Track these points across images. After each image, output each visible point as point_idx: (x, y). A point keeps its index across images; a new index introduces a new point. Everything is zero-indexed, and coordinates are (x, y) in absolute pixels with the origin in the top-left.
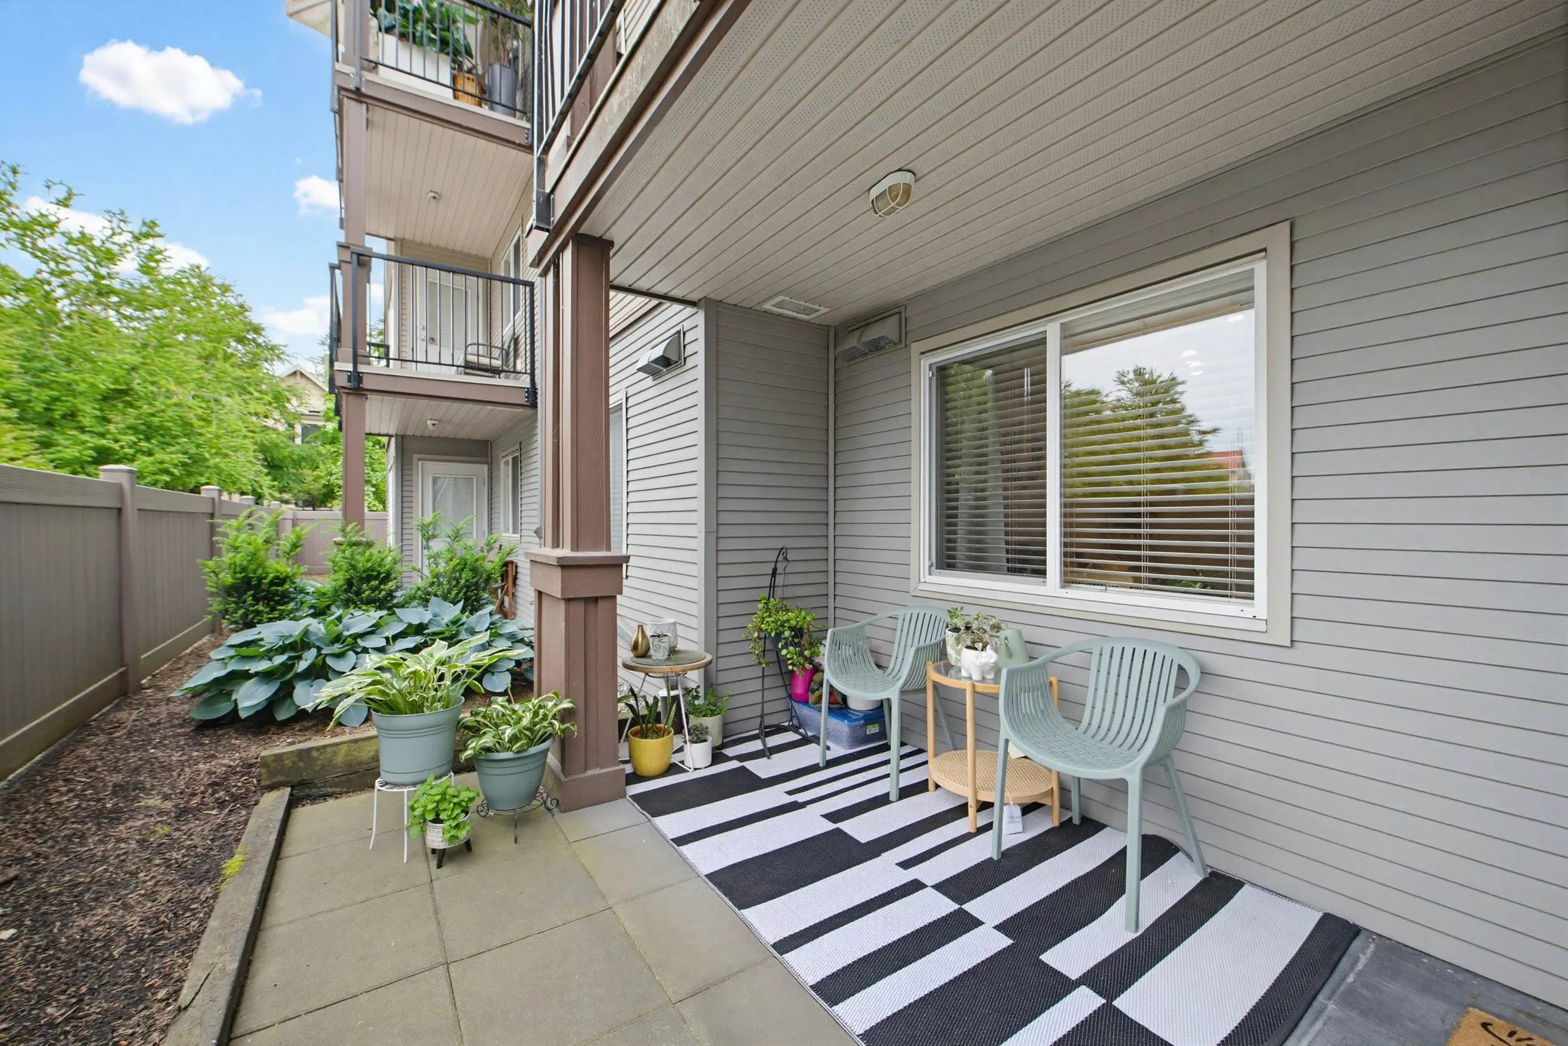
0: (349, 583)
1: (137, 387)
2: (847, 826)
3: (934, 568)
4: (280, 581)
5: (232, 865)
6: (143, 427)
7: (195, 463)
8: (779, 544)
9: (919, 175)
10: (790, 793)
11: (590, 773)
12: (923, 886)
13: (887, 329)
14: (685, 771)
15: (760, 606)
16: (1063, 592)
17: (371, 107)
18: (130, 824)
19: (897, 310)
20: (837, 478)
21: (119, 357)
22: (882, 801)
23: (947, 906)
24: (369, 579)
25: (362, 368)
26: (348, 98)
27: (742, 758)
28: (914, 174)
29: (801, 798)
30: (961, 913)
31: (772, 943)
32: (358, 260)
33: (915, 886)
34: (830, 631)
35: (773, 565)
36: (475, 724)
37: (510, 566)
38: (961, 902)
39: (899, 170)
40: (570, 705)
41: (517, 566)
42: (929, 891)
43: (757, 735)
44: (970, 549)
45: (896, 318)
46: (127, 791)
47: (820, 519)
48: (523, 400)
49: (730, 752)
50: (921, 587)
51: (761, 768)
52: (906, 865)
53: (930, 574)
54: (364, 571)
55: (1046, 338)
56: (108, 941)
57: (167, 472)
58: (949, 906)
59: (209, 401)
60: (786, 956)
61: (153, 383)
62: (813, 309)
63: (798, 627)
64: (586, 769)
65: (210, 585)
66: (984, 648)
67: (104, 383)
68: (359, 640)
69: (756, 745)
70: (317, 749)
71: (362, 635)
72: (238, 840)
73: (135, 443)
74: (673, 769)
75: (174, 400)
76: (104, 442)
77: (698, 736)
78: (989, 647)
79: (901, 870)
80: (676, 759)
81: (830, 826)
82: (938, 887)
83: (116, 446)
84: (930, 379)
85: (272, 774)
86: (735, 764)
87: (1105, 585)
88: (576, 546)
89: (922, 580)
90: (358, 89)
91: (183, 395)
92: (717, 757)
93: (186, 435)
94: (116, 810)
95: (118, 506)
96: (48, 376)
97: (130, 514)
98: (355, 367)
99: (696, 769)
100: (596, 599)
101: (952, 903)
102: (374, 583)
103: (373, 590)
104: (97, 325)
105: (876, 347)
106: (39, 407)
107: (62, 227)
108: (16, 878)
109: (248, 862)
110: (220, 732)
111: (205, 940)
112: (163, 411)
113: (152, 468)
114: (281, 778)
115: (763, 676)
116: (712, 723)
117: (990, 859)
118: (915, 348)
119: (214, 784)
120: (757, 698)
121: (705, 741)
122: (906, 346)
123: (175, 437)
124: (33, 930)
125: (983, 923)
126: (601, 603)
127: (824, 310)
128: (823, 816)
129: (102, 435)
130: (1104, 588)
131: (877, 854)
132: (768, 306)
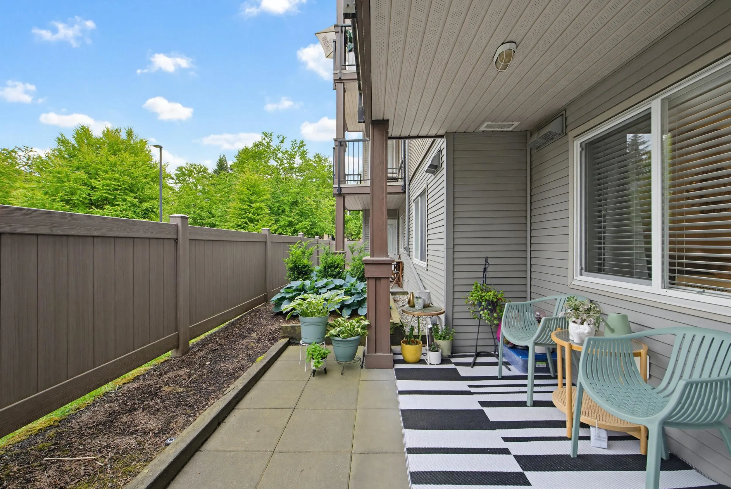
0: (325, 268)
1: (299, 200)
2: (486, 410)
3: (583, 271)
4: (305, 266)
5: (260, 358)
6: (300, 213)
7: (313, 224)
8: (484, 255)
9: (517, 43)
10: (470, 386)
11: (377, 354)
12: (509, 453)
13: (554, 127)
14: (426, 364)
15: (474, 287)
16: (663, 291)
17: (345, 83)
18: (246, 340)
19: (561, 114)
20: (532, 217)
21: (294, 190)
22: (523, 404)
23: (516, 468)
24: (331, 267)
25: (342, 186)
26: (338, 83)
27: (457, 364)
28: (515, 43)
29: (473, 390)
30: (522, 475)
31: (408, 447)
32: (340, 144)
33: (506, 451)
34: (506, 304)
35: (483, 267)
36: (334, 325)
37: (400, 264)
38: (524, 470)
39: (503, 44)
40: (369, 323)
41: (403, 264)
42: (510, 458)
43: (474, 355)
44: (613, 260)
45: (559, 119)
46: (250, 330)
47: (522, 241)
48: (401, 191)
49: (453, 360)
50: (574, 283)
51: (463, 371)
52: (506, 439)
53: (581, 274)
54: (330, 264)
55: (651, 113)
56: (224, 371)
57: (305, 228)
58: (518, 469)
59: (318, 202)
60: (409, 455)
61: (303, 198)
62: (509, 125)
63: (491, 300)
64: (376, 352)
65: (287, 267)
66: (582, 323)
67: (291, 199)
68: (319, 290)
69: (470, 360)
70: (297, 326)
71: (321, 288)
72: (266, 352)
73: (298, 219)
74: (422, 361)
75: (308, 203)
76: (290, 219)
77: (434, 348)
78: (585, 323)
79: (503, 441)
80: (423, 357)
81: (479, 407)
82: (516, 457)
83: (293, 220)
84: (581, 152)
85: (284, 333)
86: (452, 366)
87: (703, 288)
88: (372, 255)
89: (575, 278)
90: (340, 78)
91: (311, 202)
92: (444, 360)
93: (312, 215)
94: (245, 336)
95: (265, 241)
96: (278, 199)
97: (269, 244)
98: (339, 186)
99: (431, 364)
100: (380, 279)
101: (520, 468)
102: (333, 269)
103: (332, 271)
104: (289, 179)
105: (550, 138)
106: (276, 209)
107: (281, 150)
108: (217, 349)
109: (264, 358)
110: (279, 317)
111: (240, 378)
112: (305, 207)
113: (302, 227)
114: (286, 335)
115: (479, 325)
116: (444, 344)
117: (569, 456)
118: (571, 134)
119: (270, 333)
120: (475, 336)
121: (437, 351)
122: (566, 134)
123: (309, 216)
124: (213, 364)
125: (531, 485)
126: (382, 281)
127: (516, 124)
128: (479, 402)
129: (290, 217)
130: (701, 290)
131: (494, 429)
132: (482, 129)
